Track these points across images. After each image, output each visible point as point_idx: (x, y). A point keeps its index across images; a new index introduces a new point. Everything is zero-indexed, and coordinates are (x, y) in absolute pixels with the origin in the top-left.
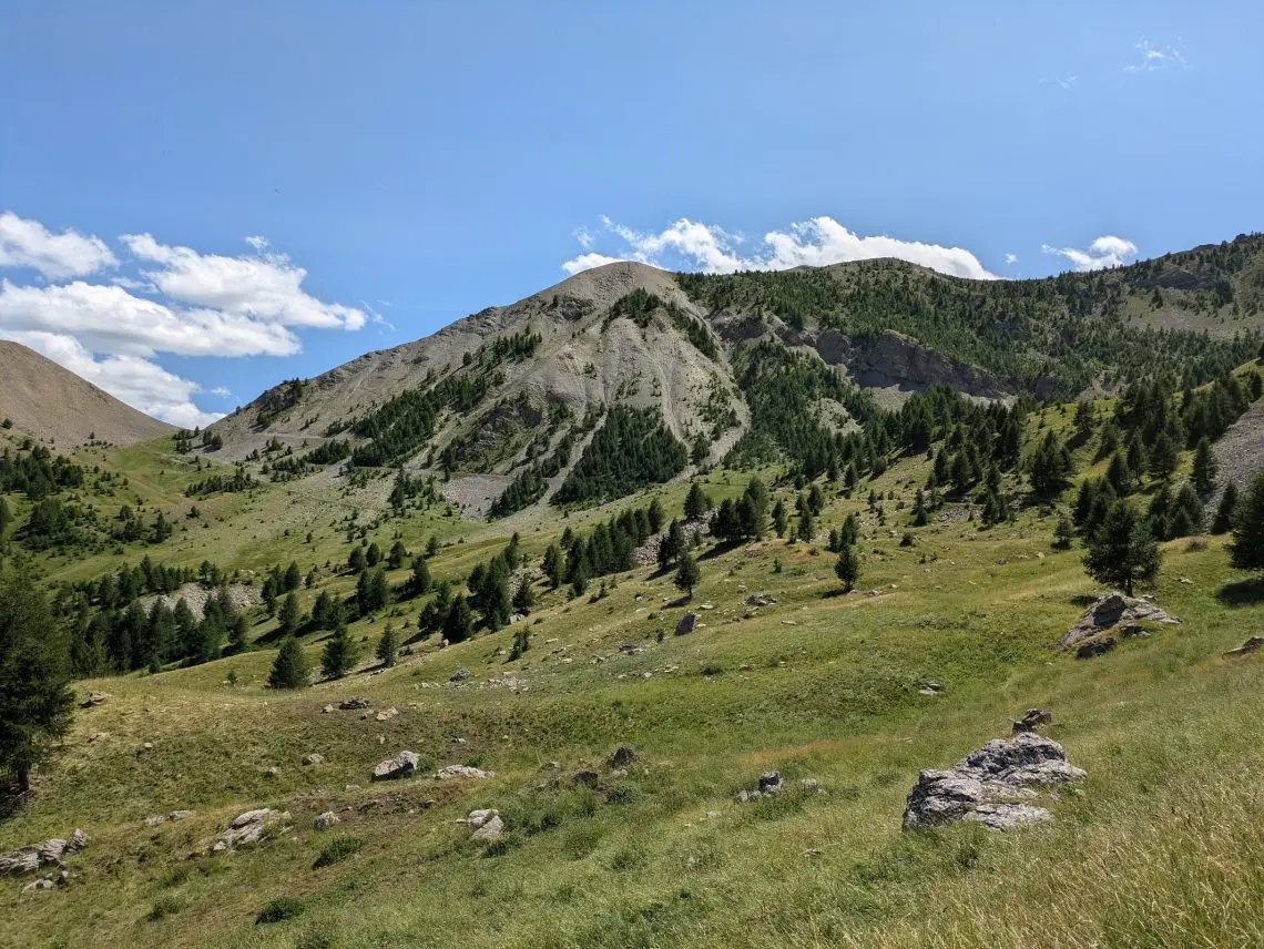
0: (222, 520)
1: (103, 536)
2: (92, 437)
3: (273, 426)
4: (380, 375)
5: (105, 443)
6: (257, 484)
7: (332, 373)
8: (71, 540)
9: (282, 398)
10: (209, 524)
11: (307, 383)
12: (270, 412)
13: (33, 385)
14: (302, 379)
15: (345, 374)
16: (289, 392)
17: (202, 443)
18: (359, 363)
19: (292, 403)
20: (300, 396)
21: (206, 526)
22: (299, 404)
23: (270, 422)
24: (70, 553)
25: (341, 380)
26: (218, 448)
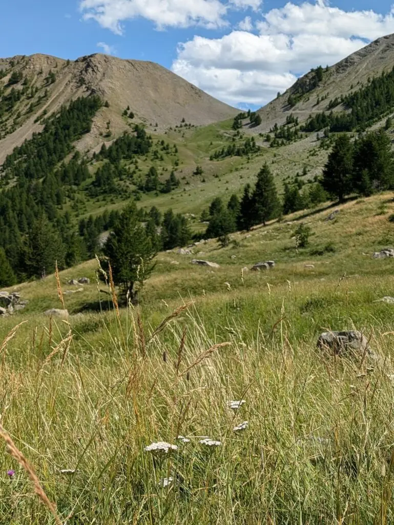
0: (217, 176)
1: (133, 187)
2: (183, 121)
3: (297, 105)
4: (383, 56)
5: (190, 125)
6: (259, 149)
7: (346, 60)
8: (112, 190)
9: (308, 83)
10: (206, 180)
11: (327, 69)
12: (298, 95)
13: (156, 89)
14: (324, 67)
15: (356, 59)
16: (313, 78)
17: (250, 122)
18: (370, 48)
19: (314, 86)
20: (320, 80)
21: (204, 181)
22: (319, 86)
23: (296, 102)
24: (108, 199)
25: (352, 64)
26: (259, 124)
